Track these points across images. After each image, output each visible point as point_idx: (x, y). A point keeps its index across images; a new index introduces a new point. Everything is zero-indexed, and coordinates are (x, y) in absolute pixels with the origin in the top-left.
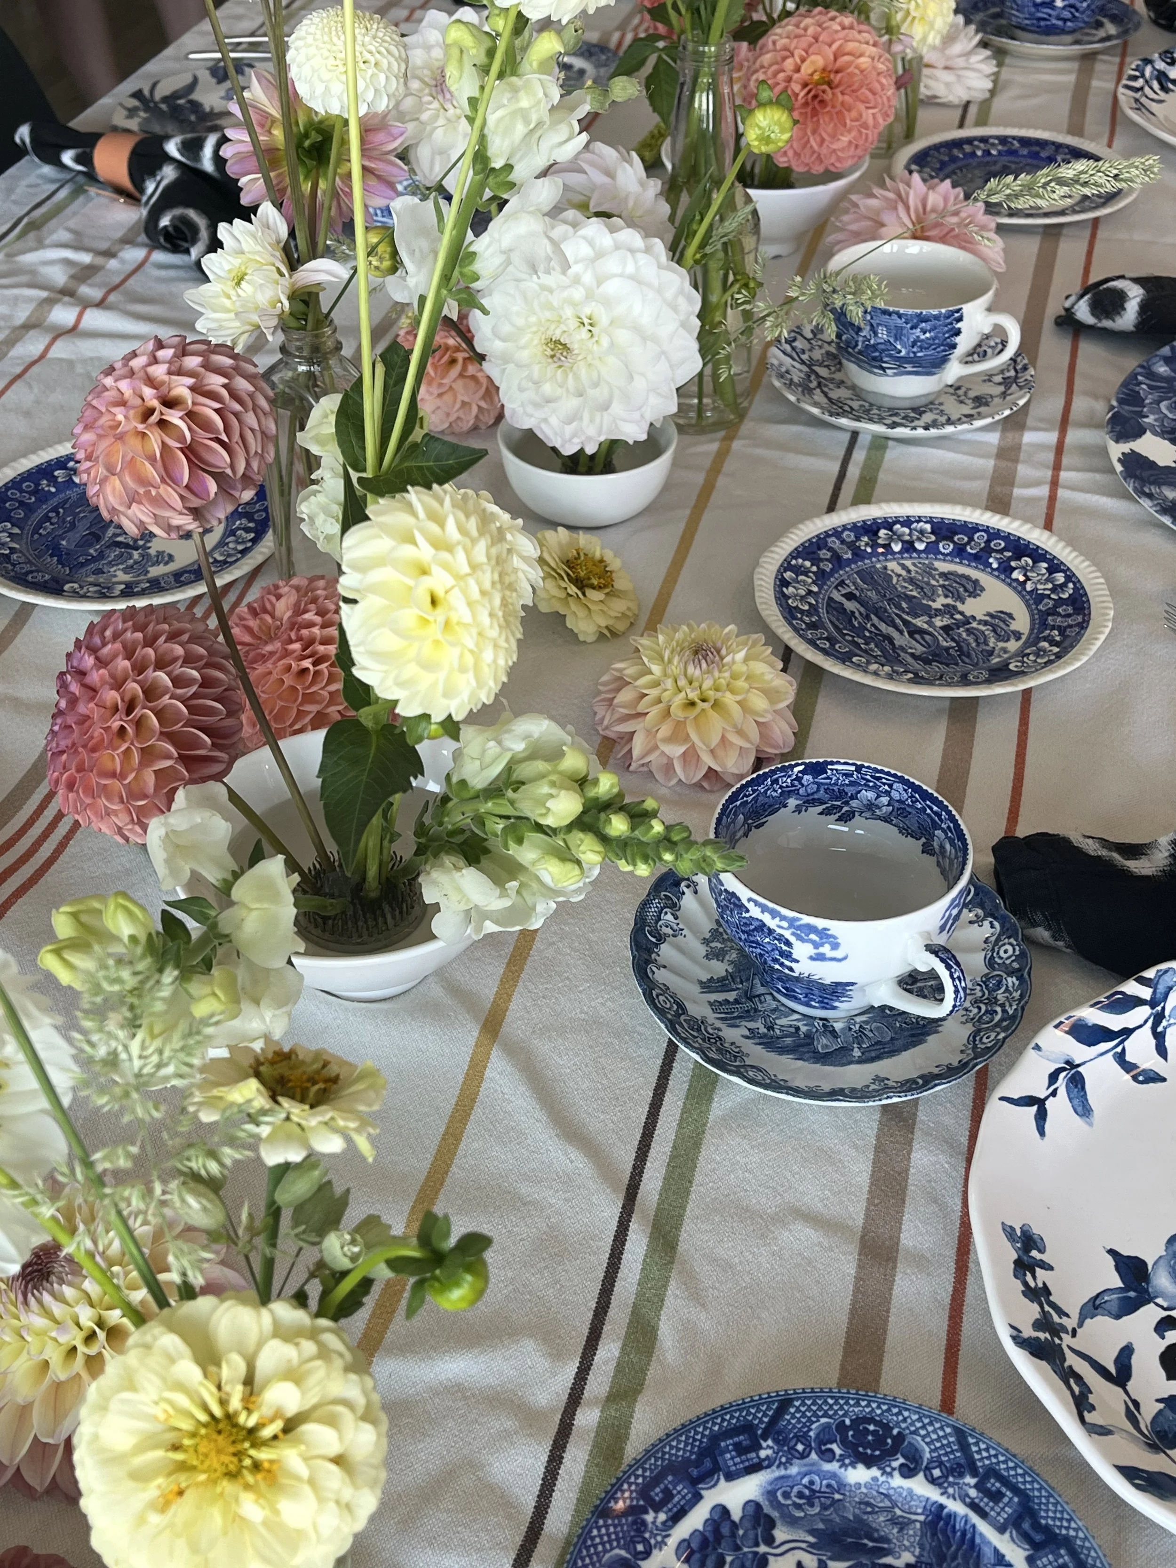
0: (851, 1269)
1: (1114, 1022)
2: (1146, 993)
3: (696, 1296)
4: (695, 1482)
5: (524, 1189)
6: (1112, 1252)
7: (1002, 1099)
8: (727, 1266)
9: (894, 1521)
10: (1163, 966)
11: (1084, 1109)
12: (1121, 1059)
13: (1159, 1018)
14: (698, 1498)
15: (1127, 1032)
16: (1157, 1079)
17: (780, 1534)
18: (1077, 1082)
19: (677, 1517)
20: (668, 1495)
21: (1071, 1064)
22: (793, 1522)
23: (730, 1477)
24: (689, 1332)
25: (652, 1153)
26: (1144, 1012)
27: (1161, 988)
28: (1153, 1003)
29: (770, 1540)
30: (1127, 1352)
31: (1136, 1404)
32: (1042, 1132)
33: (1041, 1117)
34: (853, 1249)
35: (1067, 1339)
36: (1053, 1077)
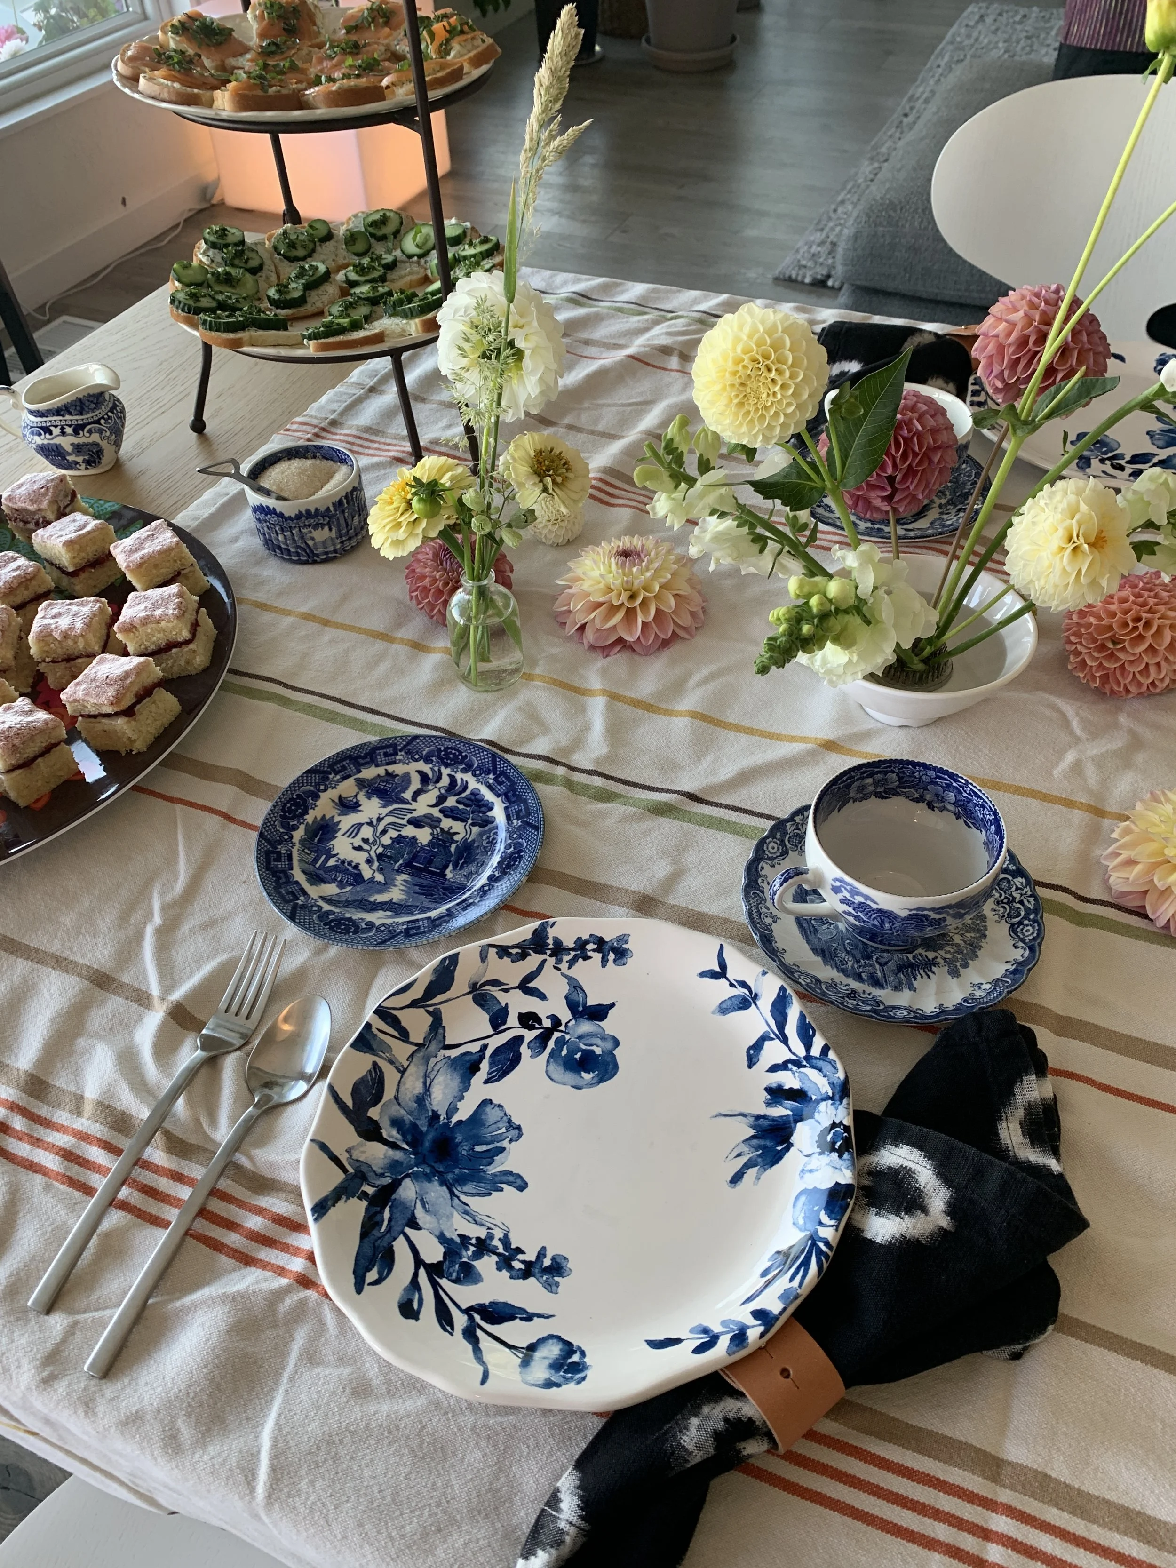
0: (634, 887)
1: (791, 1029)
2: (816, 1051)
3: (625, 819)
4: (506, 795)
5: (709, 758)
6: (613, 1005)
7: (722, 946)
8: (644, 834)
9: (471, 873)
10: (839, 1065)
11: (724, 1009)
12: (764, 1038)
13: (798, 1064)
14: (498, 796)
15: (785, 1040)
16: (751, 1062)
17: (476, 829)
18: (744, 1003)
19: (490, 787)
20: (501, 784)
21: (755, 997)
22: (481, 835)
23: (506, 808)
24: (604, 815)
25: (731, 812)
26: (801, 1051)
27: (820, 1063)
28: (808, 1058)
29: (473, 825)
30: (542, 997)
31: (506, 991)
32: (703, 975)
33: (714, 975)
34: (649, 891)
35: (552, 961)
36: (743, 984)
